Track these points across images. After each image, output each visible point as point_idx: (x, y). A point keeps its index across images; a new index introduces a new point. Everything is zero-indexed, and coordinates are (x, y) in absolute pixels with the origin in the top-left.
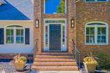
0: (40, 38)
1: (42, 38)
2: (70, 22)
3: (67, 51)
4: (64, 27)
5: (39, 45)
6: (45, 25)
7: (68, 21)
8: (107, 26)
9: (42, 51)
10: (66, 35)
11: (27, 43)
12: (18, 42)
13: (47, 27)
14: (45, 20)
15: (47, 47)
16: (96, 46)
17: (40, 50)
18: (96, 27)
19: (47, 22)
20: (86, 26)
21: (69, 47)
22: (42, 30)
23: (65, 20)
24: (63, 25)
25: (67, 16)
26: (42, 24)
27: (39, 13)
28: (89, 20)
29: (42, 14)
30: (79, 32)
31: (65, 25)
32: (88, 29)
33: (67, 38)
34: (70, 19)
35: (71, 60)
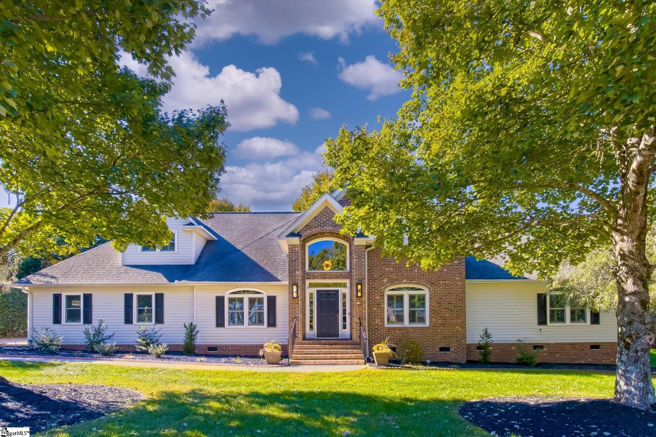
0: (300, 316)
1: (304, 315)
2: (355, 288)
3: (351, 339)
4: (344, 296)
5: (299, 327)
6: (309, 291)
7: (351, 283)
8: (426, 292)
9: (304, 338)
10: (348, 311)
11: (272, 323)
12: (252, 322)
13: (311, 294)
14: (308, 282)
15: (312, 333)
16: (405, 328)
17: (300, 336)
18: (406, 294)
19: (311, 285)
20: (387, 292)
21: (354, 331)
22: (304, 302)
23: (348, 282)
24: (342, 290)
25: (349, 276)
26: (304, 290)
27: (299, 273)
28: (392, 282)
29: (304, 272)
30: (374, 306)
31: (346, 291)
32: (390, 298)
33: (351, 314)
34: (355, 282)
35: (355, 351)
